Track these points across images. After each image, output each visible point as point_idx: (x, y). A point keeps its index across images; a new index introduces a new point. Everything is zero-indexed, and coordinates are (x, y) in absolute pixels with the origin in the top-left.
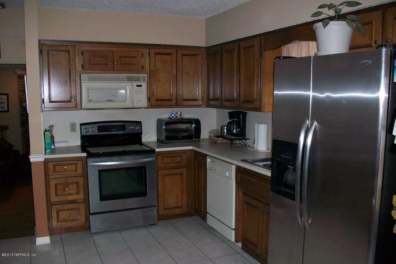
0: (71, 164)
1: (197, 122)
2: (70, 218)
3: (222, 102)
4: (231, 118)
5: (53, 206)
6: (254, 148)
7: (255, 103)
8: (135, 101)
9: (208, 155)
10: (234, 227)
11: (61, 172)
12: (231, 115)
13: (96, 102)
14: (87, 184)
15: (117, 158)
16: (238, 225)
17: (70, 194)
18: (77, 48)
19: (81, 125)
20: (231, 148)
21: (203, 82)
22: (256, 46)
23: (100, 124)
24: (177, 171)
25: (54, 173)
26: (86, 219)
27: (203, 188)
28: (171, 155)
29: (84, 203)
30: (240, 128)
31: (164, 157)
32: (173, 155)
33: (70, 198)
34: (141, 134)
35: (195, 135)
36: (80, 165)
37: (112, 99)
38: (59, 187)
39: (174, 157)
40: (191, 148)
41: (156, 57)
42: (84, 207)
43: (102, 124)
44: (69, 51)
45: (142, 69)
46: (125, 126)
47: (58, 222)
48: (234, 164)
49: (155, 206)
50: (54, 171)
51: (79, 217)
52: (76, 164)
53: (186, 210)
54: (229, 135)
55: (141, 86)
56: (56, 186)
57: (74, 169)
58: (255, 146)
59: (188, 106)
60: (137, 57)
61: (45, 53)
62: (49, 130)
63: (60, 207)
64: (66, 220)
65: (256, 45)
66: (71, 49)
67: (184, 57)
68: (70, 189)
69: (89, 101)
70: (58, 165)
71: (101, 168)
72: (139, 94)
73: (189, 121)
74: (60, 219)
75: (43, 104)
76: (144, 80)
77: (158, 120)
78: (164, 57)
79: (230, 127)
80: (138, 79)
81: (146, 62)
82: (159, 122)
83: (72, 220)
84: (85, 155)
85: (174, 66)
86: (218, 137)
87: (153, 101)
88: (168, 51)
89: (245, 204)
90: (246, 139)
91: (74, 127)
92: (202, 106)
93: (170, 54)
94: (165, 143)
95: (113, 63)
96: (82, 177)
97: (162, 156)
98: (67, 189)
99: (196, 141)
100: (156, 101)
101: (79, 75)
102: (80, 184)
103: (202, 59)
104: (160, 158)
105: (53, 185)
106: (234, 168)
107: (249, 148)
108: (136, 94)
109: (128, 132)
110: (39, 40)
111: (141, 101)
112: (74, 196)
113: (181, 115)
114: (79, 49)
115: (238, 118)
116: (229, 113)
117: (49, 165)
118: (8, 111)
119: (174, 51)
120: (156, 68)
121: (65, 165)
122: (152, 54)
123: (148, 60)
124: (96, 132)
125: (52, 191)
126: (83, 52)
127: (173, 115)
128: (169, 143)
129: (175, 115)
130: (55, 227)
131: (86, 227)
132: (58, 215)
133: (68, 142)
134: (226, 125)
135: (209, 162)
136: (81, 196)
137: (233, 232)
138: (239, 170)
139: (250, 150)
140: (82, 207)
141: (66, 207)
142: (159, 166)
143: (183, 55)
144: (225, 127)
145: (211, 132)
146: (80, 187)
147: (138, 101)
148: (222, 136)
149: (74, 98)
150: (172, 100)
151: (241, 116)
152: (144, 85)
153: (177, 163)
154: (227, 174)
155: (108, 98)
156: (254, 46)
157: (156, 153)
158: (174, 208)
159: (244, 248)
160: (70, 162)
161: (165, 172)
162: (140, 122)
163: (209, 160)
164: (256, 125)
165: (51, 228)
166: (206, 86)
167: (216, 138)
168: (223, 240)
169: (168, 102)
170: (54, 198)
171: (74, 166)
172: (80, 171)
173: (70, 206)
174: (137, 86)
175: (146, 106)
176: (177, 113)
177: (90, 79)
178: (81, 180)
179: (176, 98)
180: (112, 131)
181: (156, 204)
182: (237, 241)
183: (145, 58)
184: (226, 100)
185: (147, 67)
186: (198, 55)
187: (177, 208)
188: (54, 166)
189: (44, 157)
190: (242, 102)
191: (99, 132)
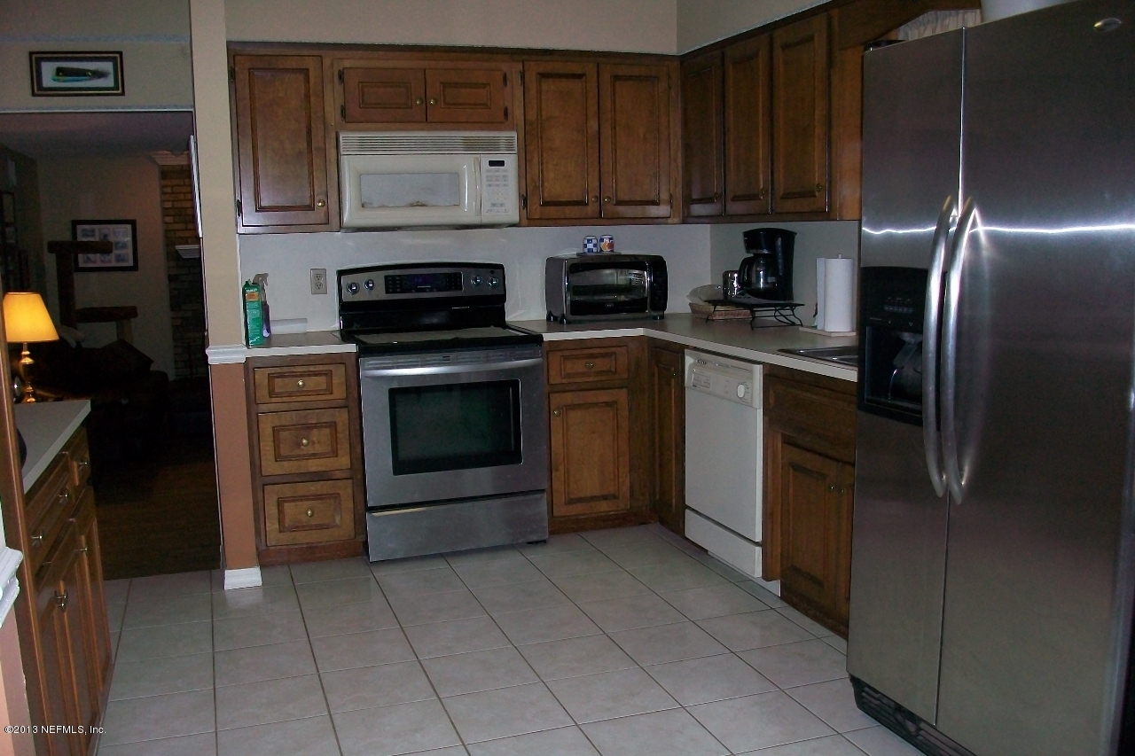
0: (316, 374)
1: (657, 266)
2: (314, 522)
3: (725, 205)
4: (752, 248)
5: (268, 488)
6: (816, 327)
7: (815, 196)
8: (486, 206)
9: (687, 347)
10: (759, 538)
11: (290, 395)
12: (751, 239)
13: (380, 207)
14: (358, 427)
15: (438, 356)
16: (772, 529)
17: (314, 456)
18: (327, 62)
19: (341, 273)
20: (752, 328)
21: (672, 152)
22: (816, 39)
23: (391, 272)
24: (604, 396)
25: (271, 397)
26: (355, 524)
27: (673, 438)
28: (586, 351)
29: (350, 481)
30: (775, 274)
31: (566, 358)
32: (591, 351)
33: (314, 466)
34: (503, 298)
35: (651, 300)
36: (339, 375)
37: (422, 200)
38: (284, 435)
39: (592, 356)
40: (640, 331)
41: (540, 85)
42: (350, 491)
43: (397, 272)
44: (308, 70)
45: (502, 120)
46: (458, 276)
47: (280, 532)
48: (759, 363)
49: (543, 491)
50: (272, 393)
51: (338, 519)
52: (328, 374)
53: (629, 507)
54: (748, 295)
55: (501, 163)
56: (276, 431)
57: (324, 386)
58: (819, 322)
59: (631, 221)
60: (489, 84)
61: (242, 76)
62: (256, 284)
63: (287, 490)
64: (303, 526)
65: (816, 35)
66: (310, 64)
67: (618, 84)
68: (313, 443)
69: (363, 206)
70: (281, 376)
71: (395, 385)
72: (498, 185)
73: (633, 260)
74: (288, 523)
75: (239, 215)
76: (510, 148)
77: (549, 260)
78: (564, 84)
79: (749, 276)
80: (491, 146)
81: (514, 98)
82: (553, 264)
83: (320, 527)
84: (352, 348)
85: (593, 109)
86: (715, 303)
87: (535, 206)
88: (574, 68)
89: (791, 471)
90: (793, 306)
91: (322, 281)
92: (670, 221)
93: (580, 76)
94: (568, 322)
95: (425, 101)
96: (346, 409)
97: (560, 353)
98: (304, 441)
99: (655, 318)
100: (543, 205)
101: (334, 136)
102: (340, 428)
103: (670, 88)
104: (555, 359)
105: (270, 431)
106: (758, 371)
107: (801, 329)
108: (490, 185)
109: (468, 294)
110: (229, 43)
111: (502, 205)
112: (322, 460)
113: (611, 246)
114: (332, 65)
115: (771, 247)
116: (746, 234)
117: (256, 377)
118: (135, 268)
119: (590, 68)
120: (541, 116)
121: (301, 376)
122: (531, 77)
123: (519, 92)
124: (380, 294)
125: (267, 446)
126: (343, 74)
127: (590, 246)
128: (580, 322)
129: (595, 246)
130: (273, 543)
131: (357, 549)
132: (281, 512)
133: (304, 320)
134: (738, 269)
135: (690, 366)
136: (344, 461)
137: (758, 550)
138: (774, 376)
139: (803, 332)
140: (346, 490)
141: (303, 489)
142: (552, 382)
143: (616, 78)
144: (736, 275)
145: (694, 293)
146: (340, 436)
147: (494, 205)
148: (726, 301)
149: (322, 197)
150: (587, 204)
151: (779, 242)
152: (511, 161)
153: (601, 373)
154: (741, 391)
155: (412, 199)
156: (811, 38)
157: (544, 345)
158: (593, 499)
159: (789, 596)
160: (312, 368)
161: (569, 398)
162: (501, 267)
163: (689, 361)
164: (820, 262)
165: (264, 548)
166: (680, 165)
167: (712, 308)
168: (731, 576)
169: (576, 208)
170: (270, 467)
171: (322, 379)
172: (339, 393)
173: (313, 488)
174: (492, 163)
175: (516, 219)
176: (602, 240)
177: (364, 147)
178: (342, 417)
179: (599, 199)
180: (423, 290)
181: (545, 486)
182: (767, 576)
183: (512, 87)
184: (736, 198)
185: (518, 112)
186: (657, 77)
187: (605, 498)
188: (271, 377)
189: (243, 352)
190: (782, 198)
191: (387, 292)
